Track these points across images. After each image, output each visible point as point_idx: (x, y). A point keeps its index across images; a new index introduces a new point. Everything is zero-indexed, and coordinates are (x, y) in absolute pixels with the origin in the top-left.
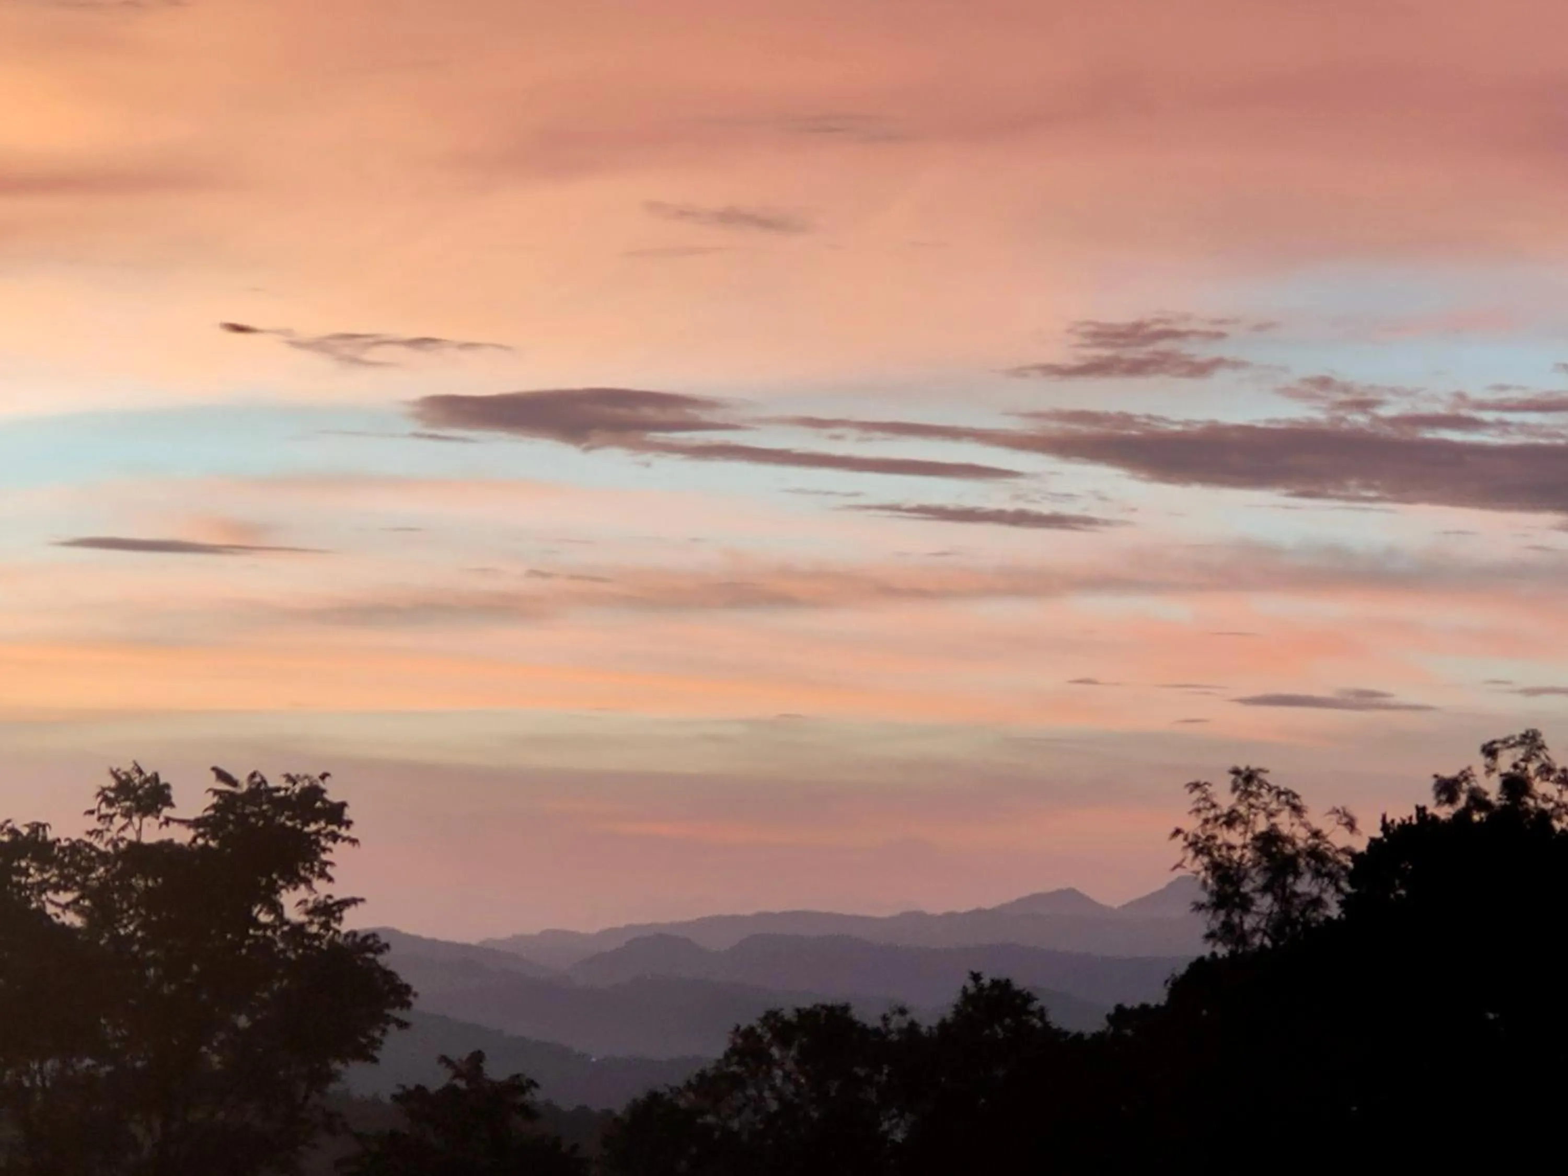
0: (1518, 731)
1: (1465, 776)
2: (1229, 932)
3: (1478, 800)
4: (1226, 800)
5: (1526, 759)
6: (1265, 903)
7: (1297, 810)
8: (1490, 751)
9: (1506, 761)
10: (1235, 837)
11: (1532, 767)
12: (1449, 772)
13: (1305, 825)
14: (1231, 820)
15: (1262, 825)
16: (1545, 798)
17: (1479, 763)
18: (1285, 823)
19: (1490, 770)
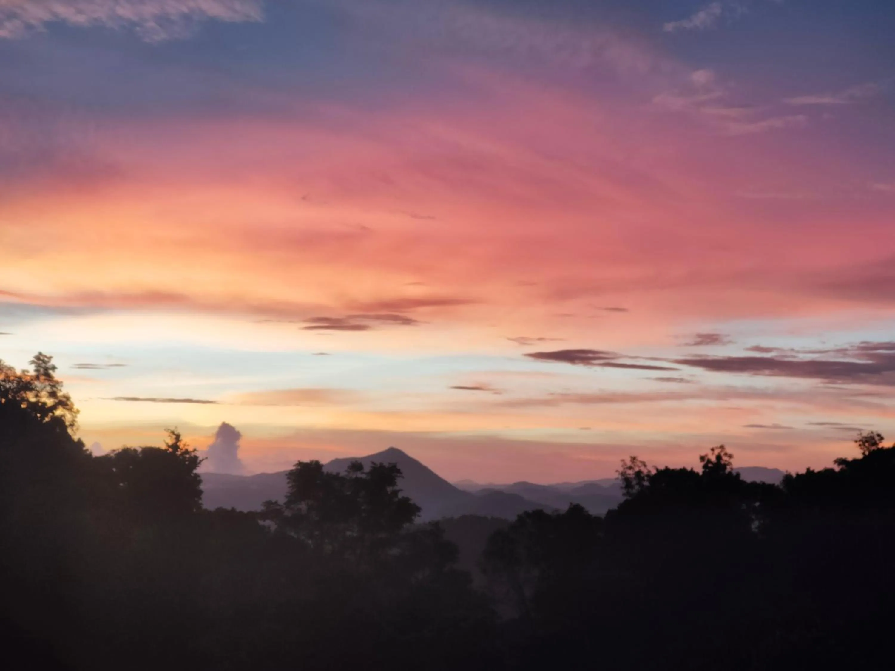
0: (719, 445)
1: (706, 455)
2: (628, 494)
3: (709, 461)
4: (629, 463)
5: (721, 452)
6: (637, 487)
7: (645, 466)
8: (713, 450)
9: (717, 452)
10: (630, 472)
11: (722, 454)
12: (703, 454)
13: (647, 469)
14: (630, 468)
15: (637, 469)
16: (726, 461)
17: (709, 453)
18: (643, 469)
19: (713, 454)
